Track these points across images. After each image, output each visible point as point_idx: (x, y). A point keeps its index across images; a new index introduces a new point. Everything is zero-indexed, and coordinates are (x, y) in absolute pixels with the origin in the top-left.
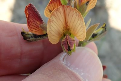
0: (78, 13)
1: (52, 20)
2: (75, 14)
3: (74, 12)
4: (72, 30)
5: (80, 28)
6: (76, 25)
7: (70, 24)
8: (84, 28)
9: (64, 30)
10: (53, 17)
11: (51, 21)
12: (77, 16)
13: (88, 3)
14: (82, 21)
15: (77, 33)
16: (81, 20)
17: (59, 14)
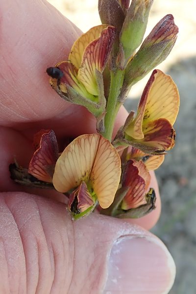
0: (116, 158)
1: (73, 150)
2: (112, 158)
3: (111, 154)
4: (96, 182)
5: (110, 185)
6: (104, 177)
7: (97, 171)
8: (115, 186)
9: (83, 176)
10: (76, 145)
11: (71, 151)
12: (114, 163)
13: (147, 159)
14: (116, 174)
15: (102, 190)
16: (116, 172)
17: (88, 145)
